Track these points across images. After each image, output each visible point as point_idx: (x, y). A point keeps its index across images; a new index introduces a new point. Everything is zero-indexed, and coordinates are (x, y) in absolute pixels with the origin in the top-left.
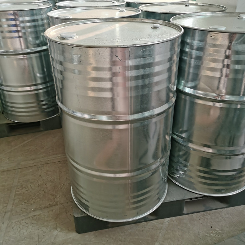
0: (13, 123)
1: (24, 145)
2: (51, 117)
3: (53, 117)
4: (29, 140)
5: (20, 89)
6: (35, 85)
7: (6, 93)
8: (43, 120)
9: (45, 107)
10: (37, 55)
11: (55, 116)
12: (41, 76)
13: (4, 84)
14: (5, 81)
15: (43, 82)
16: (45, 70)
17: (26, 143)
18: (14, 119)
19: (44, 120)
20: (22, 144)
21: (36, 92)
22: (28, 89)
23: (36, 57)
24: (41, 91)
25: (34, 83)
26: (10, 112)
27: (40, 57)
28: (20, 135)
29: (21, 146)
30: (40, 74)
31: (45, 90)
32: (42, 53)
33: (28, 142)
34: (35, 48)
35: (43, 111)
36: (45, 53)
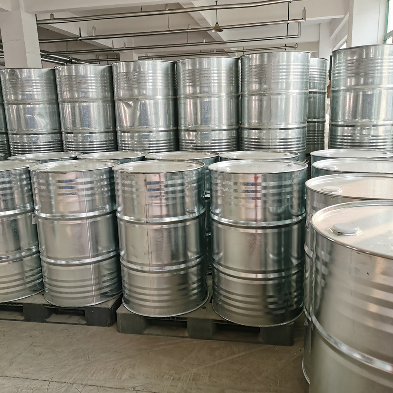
0: (223, 321)
1: (232, 359)
2: (279, 325)
3: (281, 324)
4: (241, 354)
5: (243, 275)
6: (264, 272)
7: (222, 275)
8: (266, 326)
9: (271, 307)
10: (276, 231)
11: (284, 324)
12: (275, 258)
13: (222, 262)
14: (226, 260)
15: (276, 268)
16: (282, 249)
17: (236, 358)
18: (225, 316)
19: (268, 326)
20: (230, 358)
21: (263, 282)
22: (253, 276)
23: (273, 233)
24: (271, 282)
25: (263, 269)
26: (221, 303)
27: (279, 234)
28: (229, 342)
29: (229, 360)
30: (273, 254)
31: (276, 281)
32: (283, 229)
33: (239, 357)
34: (275, 222)
35: (269, 313)
36: (287, 229)
